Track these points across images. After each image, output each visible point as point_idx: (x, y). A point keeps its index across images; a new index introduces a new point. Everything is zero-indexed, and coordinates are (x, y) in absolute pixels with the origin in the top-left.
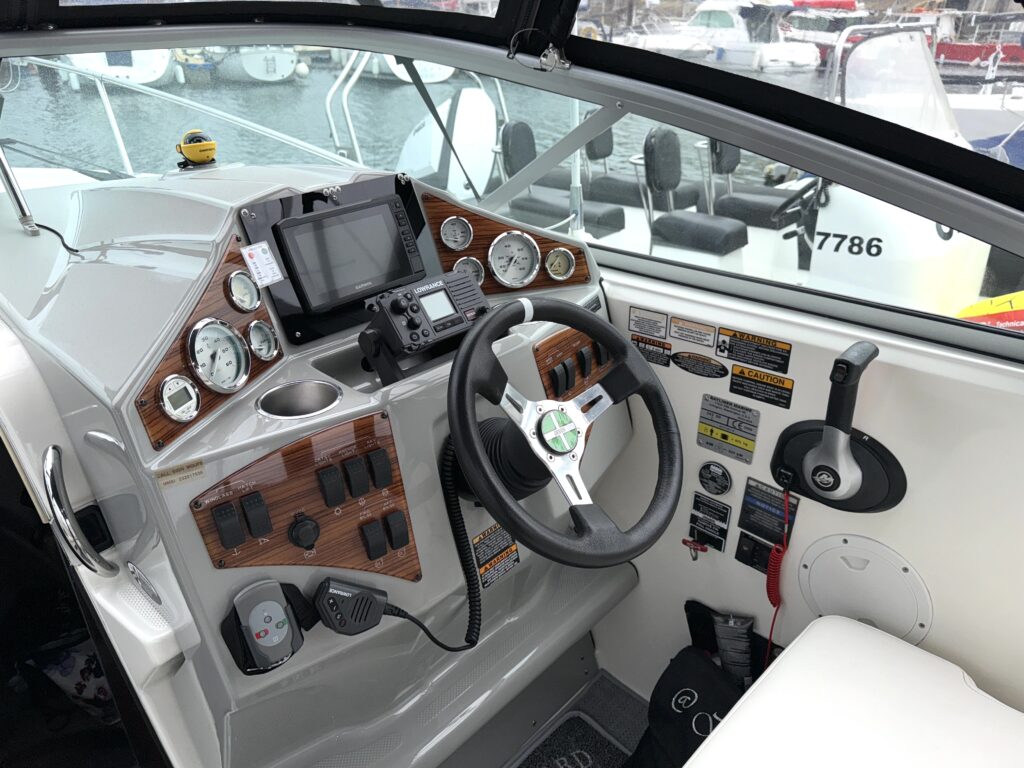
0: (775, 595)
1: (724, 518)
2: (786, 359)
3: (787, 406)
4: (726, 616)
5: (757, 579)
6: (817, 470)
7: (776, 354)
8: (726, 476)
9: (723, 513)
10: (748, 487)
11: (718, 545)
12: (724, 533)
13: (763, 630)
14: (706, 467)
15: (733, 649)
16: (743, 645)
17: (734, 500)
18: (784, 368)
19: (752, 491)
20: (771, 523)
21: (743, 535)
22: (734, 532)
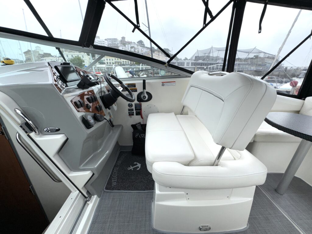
0: (142, 118)
1: (133, 111)
2: (135, 85)
3: (137, 91)
4: (137, 124)
5: (139, 117)
6: (143, 97)
7: (134, 85)
8: (132, 104)
9: (133, 110)
10: (135, 104)
11: (133, 115)
12: (133, 112)
13: (142, 123)
14: (129, 104)
15: (139, 128)
16: (140, 126)
17: (134, 107)
18: (135, 87)
19: (136, 105)
20: (138, 108)
21: (136, 112)
22: (135, 111)
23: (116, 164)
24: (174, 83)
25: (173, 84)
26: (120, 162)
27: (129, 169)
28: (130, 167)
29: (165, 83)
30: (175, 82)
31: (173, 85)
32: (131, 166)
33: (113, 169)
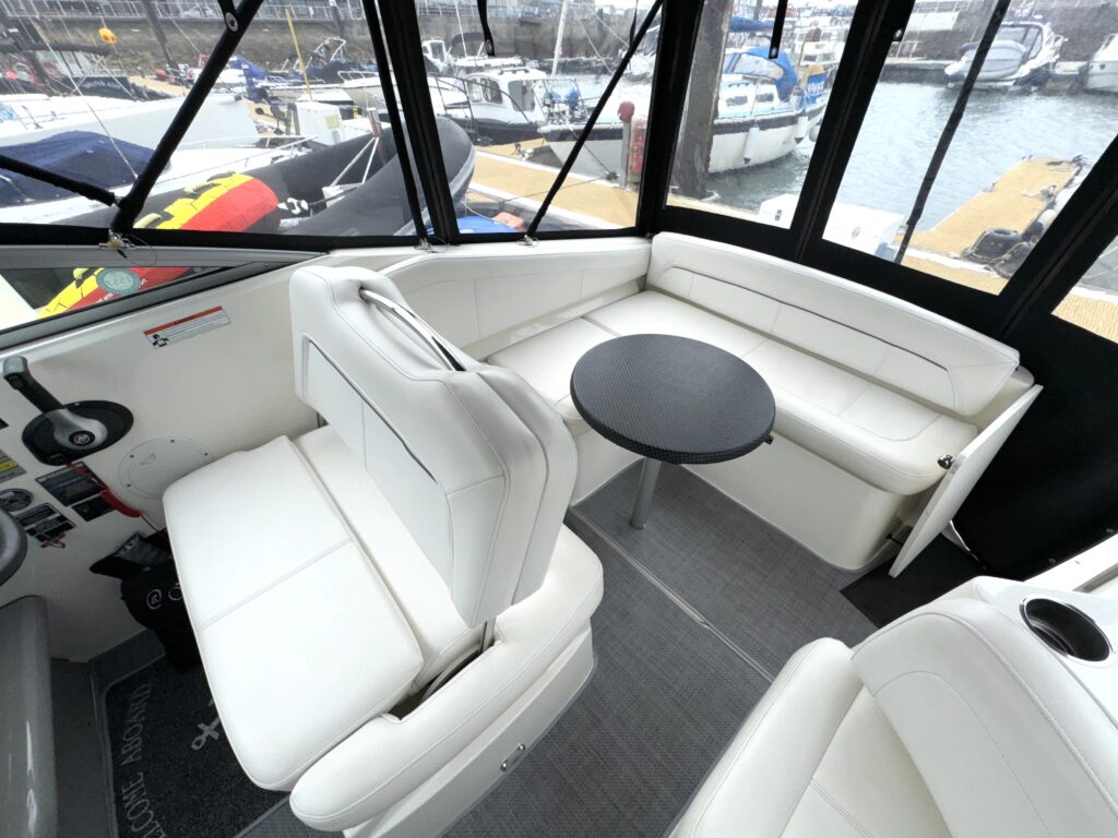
0: (132, 512)
1: (51, 512)
3: (5, 425)
4: (120, 550)
5: (113, 516)
6: (71, 439)
8: (18, 493)
9: (46, 510)
10: (42, 484)
11: (68, 527)
12: (62, 518)
15: (146, 557)
16: (149, 548)
17: (43, 498)
19: (48, 484)
20: (81, 488)
21: (76, 507)
22: (68, 511)
23: (117, 765)
24: (221, 316)
25: (216, 322)
26: (133, 746)
27: (198, 743)
28: (201, 732)
29: (169, 330)
30: (219, 308)
31: (220, 326)
32: (201, 726)
33: (119, 800)
